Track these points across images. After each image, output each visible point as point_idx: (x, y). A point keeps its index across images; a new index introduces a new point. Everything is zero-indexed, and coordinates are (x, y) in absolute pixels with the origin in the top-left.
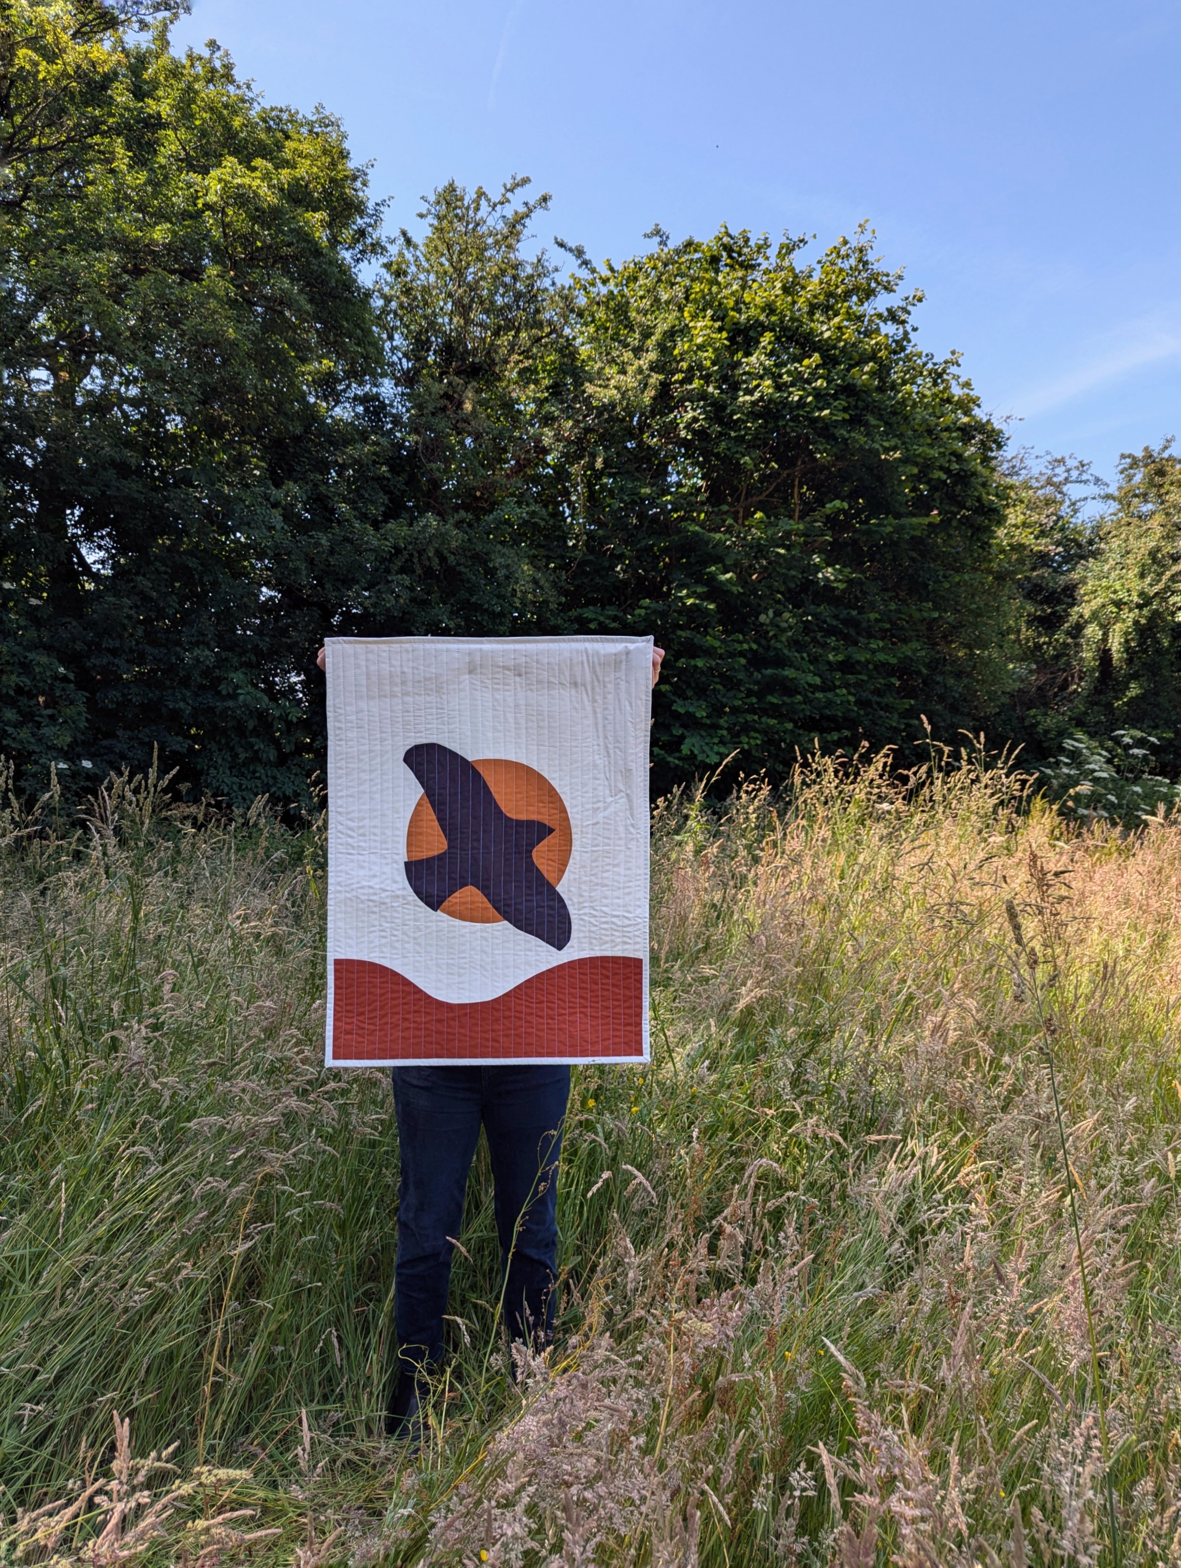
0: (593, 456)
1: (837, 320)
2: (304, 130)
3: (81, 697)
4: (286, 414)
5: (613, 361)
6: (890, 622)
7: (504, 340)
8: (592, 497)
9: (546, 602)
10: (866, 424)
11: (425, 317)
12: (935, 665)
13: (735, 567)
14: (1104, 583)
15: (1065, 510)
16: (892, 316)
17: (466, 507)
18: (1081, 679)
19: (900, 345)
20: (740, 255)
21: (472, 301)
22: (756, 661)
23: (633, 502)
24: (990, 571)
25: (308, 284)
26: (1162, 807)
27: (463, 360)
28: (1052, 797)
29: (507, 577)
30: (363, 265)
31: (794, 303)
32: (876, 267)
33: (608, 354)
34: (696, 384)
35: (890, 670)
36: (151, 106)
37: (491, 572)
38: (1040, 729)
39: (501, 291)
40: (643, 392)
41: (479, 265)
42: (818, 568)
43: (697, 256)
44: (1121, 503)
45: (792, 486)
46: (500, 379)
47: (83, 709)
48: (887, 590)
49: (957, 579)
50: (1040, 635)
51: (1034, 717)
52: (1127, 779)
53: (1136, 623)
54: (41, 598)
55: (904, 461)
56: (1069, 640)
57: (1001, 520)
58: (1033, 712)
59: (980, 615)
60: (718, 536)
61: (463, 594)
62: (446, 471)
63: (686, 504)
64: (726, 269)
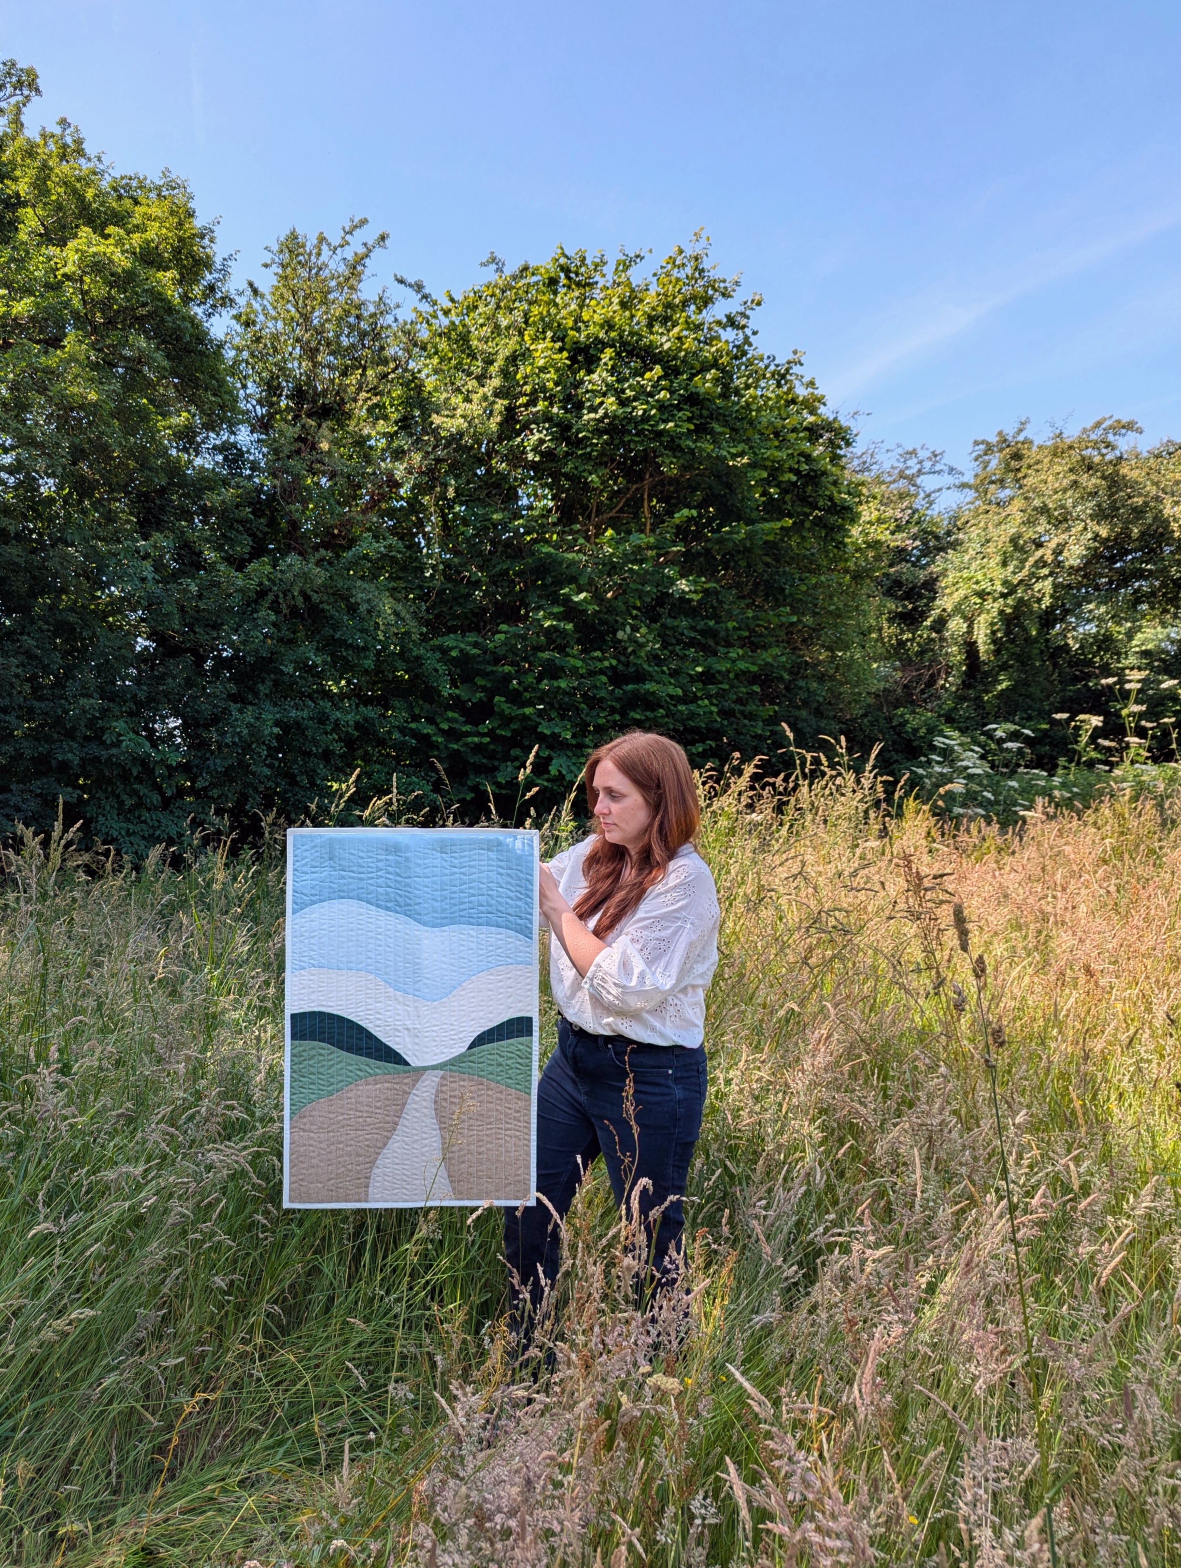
0: (445, 486)
1: (676, 330)
2: (153, 195)
4: (150, 469)
5: (458, 390)
6: (749, 629)
7: (352, 380)
8: (446, 526)
9: (407, 633)
10: (712, 432)
11: (276, 363)
12: (798, 669)
13: (590, 586)
14: (965, 574)
15: (919, 503)
16: (731, 322)
17: (325, 545)
18: (948, 674)
19: (741, 351)
21: (319, 343)
22: (617, 678)
23: (487, 529)
24: (847, 571)
25: (164, 342)
27: (314, 402)
28: (924, 797)
29: (369, 612)
30: (215, 319)
31: (632, 316)
32: (713, 274)
33: (453, 384)
34: (541, 405)
35: (754, 678)
36: (11, 187)
37: (352, 609)
38: (908, 728)
39: (346, 331)
40: (489, 419)
41: (324, 308)
42: (672, 582)
43: (534, 279)
44: (977, 491)
45: (642, 500)
46: (350, 418)
48: (743, 597)
49: (814, 581)
50: (902, 632)
51: (902, 716)
52: (1003, 774)
53: (1001, 612)
55: (753, 465)
56: (934, 635)
57: (854, 518)
58: (900, 711)
59: (839, 616)
60: (570, 556)
61: (327, 631)
62: (303, 512)
63: (539, 526)
64: (564, 290)
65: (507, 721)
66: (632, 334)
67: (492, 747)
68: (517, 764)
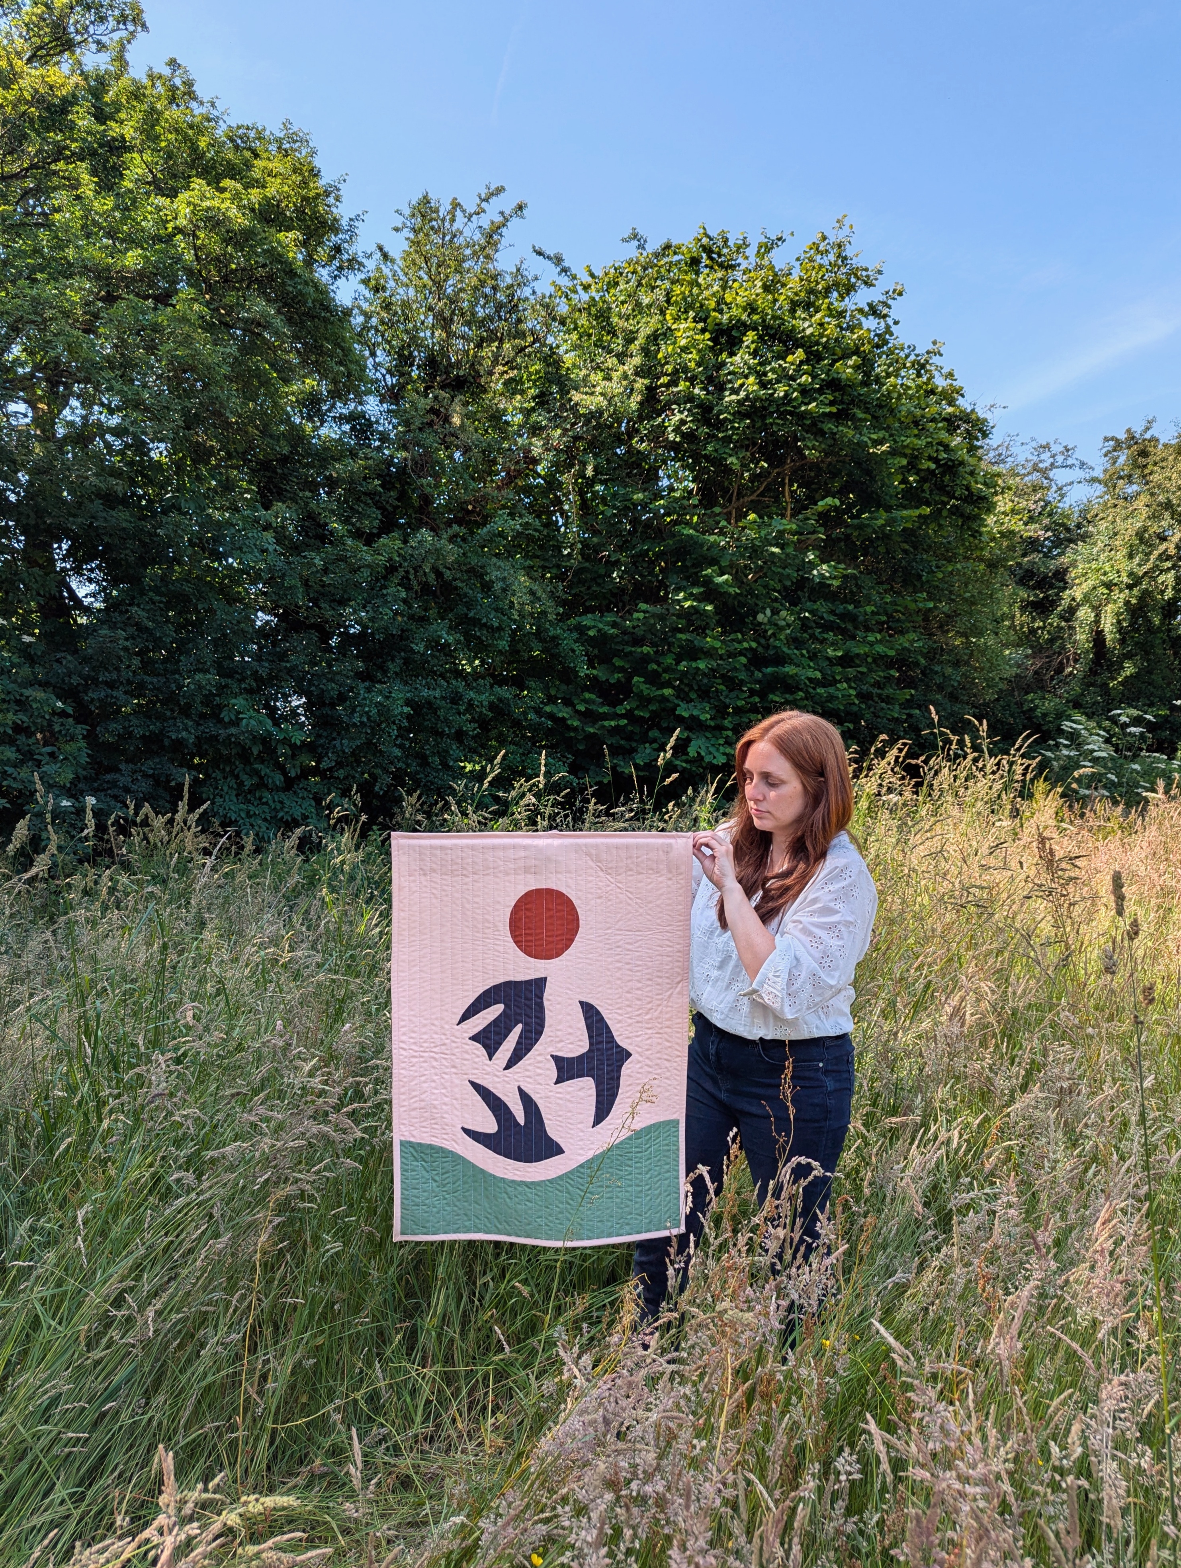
0: (584, 464)
1: (818, 316)
2: (273, 147)
3: (81, 730)
4: (271, 436)
5: (598, 368)
6: (887, 614)
7: (487, 352)
8: (584, 506)
9: (544, 613)
10: (853, 418)
11: (407, 332)
12: (932, 655)
13: (731, 568)
14: (1094, 565)
15: (1052, 495)
16: (873, 311)
17: (459, 522)
18: (1076, 661)
19: (882, 340)
20: (720, 255)
21: (453, 313)
23: (626, 508)
24: (981, 559)
25: (285, 305)
26: (1161, 784)
27: (447, 373)
28: (1054, 780)
29: (504, 590)
30: (341, 282)
31: (775, 301)
32: (855, 262)
33: (592, 361)
34: (682, 386)
35: (890, 663)
36: (114, 129)
37: (487, 587)
38: (1038, 712)
39: (482, 301)
40: (629, 398)
41: (458, 277)
42: (812, 565)
43: (676, 258)
44: (1106, 485)
45: (782, 484)
46: (485, 391)
47: (83, 744)
48: (882, 583)
49: (950, 569)
50: (1034, 620)
51: (1032, 701)
52: (1126, 757)
53: (1127, 603)
54: (33, 635)
55: (893, 453)
56: (1063, 624)
57: (990, 508)
58: (1030, 696)
59: (973, 604)
60: (712, 538)
61: (461, 609)
62: (437, 486)
63: (679, 508)
64: (707, 271)
65: (645, 701)
66: (774, 318)
67: (630, 728)
68: (655, 746)
